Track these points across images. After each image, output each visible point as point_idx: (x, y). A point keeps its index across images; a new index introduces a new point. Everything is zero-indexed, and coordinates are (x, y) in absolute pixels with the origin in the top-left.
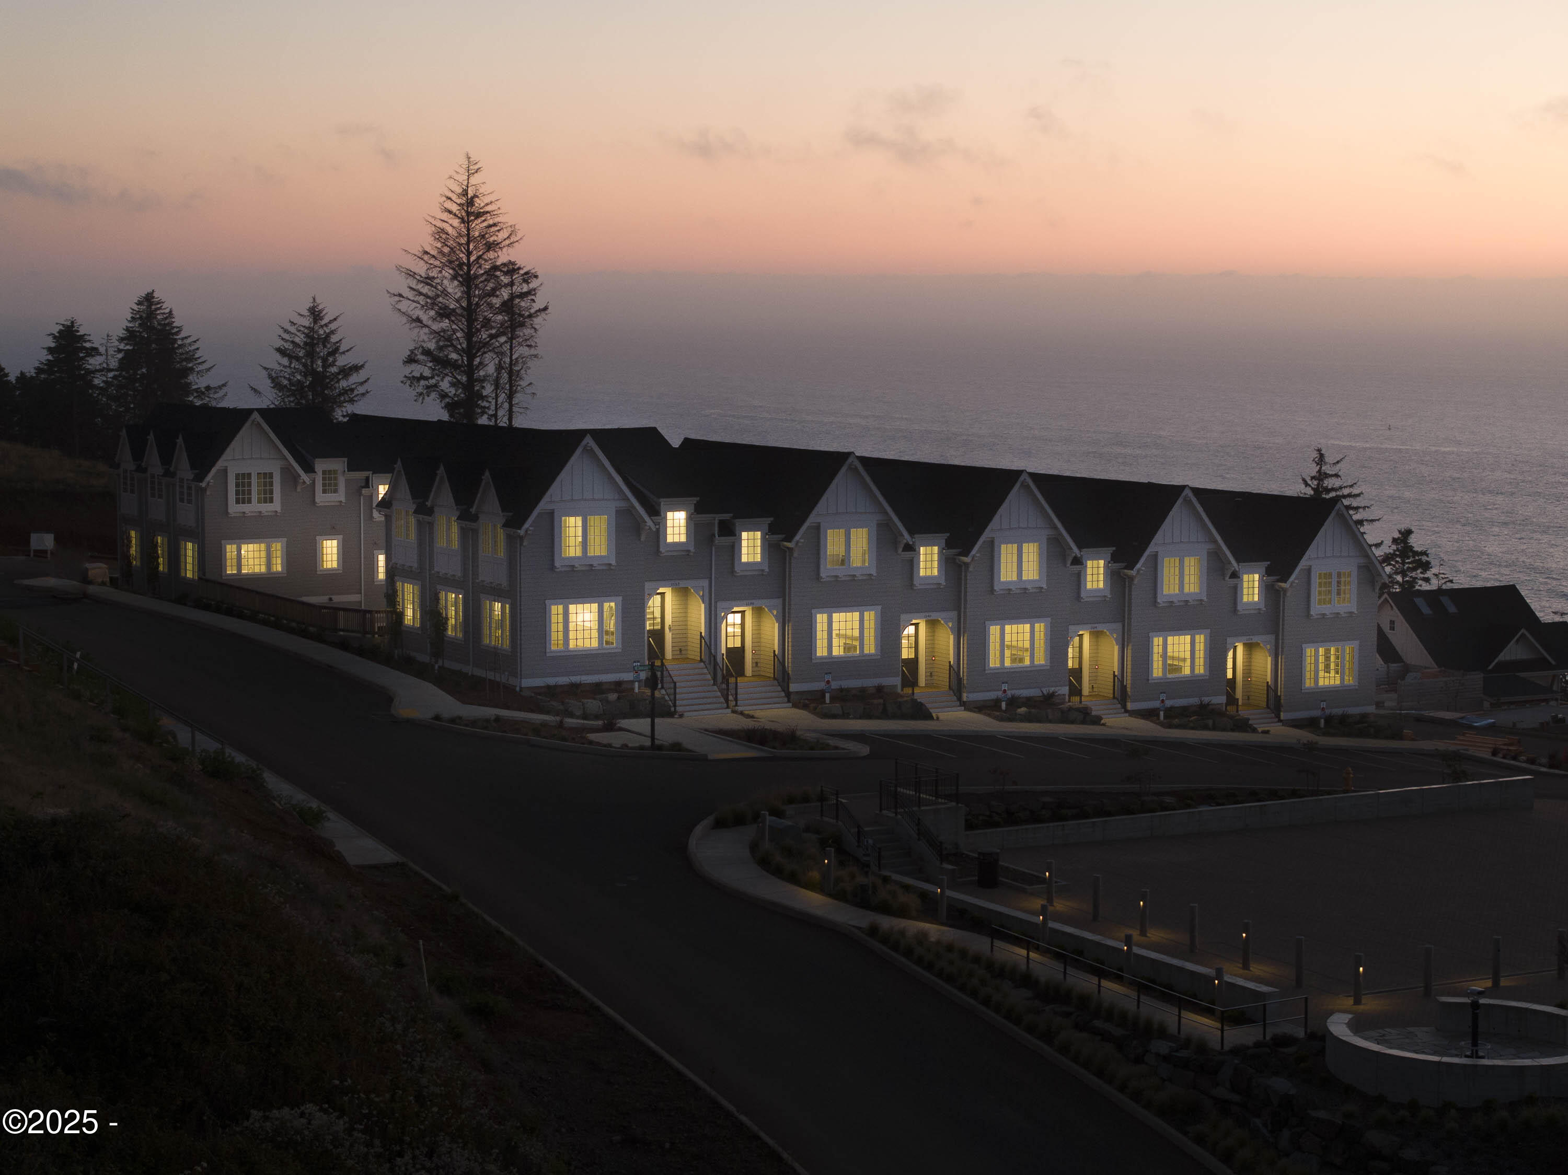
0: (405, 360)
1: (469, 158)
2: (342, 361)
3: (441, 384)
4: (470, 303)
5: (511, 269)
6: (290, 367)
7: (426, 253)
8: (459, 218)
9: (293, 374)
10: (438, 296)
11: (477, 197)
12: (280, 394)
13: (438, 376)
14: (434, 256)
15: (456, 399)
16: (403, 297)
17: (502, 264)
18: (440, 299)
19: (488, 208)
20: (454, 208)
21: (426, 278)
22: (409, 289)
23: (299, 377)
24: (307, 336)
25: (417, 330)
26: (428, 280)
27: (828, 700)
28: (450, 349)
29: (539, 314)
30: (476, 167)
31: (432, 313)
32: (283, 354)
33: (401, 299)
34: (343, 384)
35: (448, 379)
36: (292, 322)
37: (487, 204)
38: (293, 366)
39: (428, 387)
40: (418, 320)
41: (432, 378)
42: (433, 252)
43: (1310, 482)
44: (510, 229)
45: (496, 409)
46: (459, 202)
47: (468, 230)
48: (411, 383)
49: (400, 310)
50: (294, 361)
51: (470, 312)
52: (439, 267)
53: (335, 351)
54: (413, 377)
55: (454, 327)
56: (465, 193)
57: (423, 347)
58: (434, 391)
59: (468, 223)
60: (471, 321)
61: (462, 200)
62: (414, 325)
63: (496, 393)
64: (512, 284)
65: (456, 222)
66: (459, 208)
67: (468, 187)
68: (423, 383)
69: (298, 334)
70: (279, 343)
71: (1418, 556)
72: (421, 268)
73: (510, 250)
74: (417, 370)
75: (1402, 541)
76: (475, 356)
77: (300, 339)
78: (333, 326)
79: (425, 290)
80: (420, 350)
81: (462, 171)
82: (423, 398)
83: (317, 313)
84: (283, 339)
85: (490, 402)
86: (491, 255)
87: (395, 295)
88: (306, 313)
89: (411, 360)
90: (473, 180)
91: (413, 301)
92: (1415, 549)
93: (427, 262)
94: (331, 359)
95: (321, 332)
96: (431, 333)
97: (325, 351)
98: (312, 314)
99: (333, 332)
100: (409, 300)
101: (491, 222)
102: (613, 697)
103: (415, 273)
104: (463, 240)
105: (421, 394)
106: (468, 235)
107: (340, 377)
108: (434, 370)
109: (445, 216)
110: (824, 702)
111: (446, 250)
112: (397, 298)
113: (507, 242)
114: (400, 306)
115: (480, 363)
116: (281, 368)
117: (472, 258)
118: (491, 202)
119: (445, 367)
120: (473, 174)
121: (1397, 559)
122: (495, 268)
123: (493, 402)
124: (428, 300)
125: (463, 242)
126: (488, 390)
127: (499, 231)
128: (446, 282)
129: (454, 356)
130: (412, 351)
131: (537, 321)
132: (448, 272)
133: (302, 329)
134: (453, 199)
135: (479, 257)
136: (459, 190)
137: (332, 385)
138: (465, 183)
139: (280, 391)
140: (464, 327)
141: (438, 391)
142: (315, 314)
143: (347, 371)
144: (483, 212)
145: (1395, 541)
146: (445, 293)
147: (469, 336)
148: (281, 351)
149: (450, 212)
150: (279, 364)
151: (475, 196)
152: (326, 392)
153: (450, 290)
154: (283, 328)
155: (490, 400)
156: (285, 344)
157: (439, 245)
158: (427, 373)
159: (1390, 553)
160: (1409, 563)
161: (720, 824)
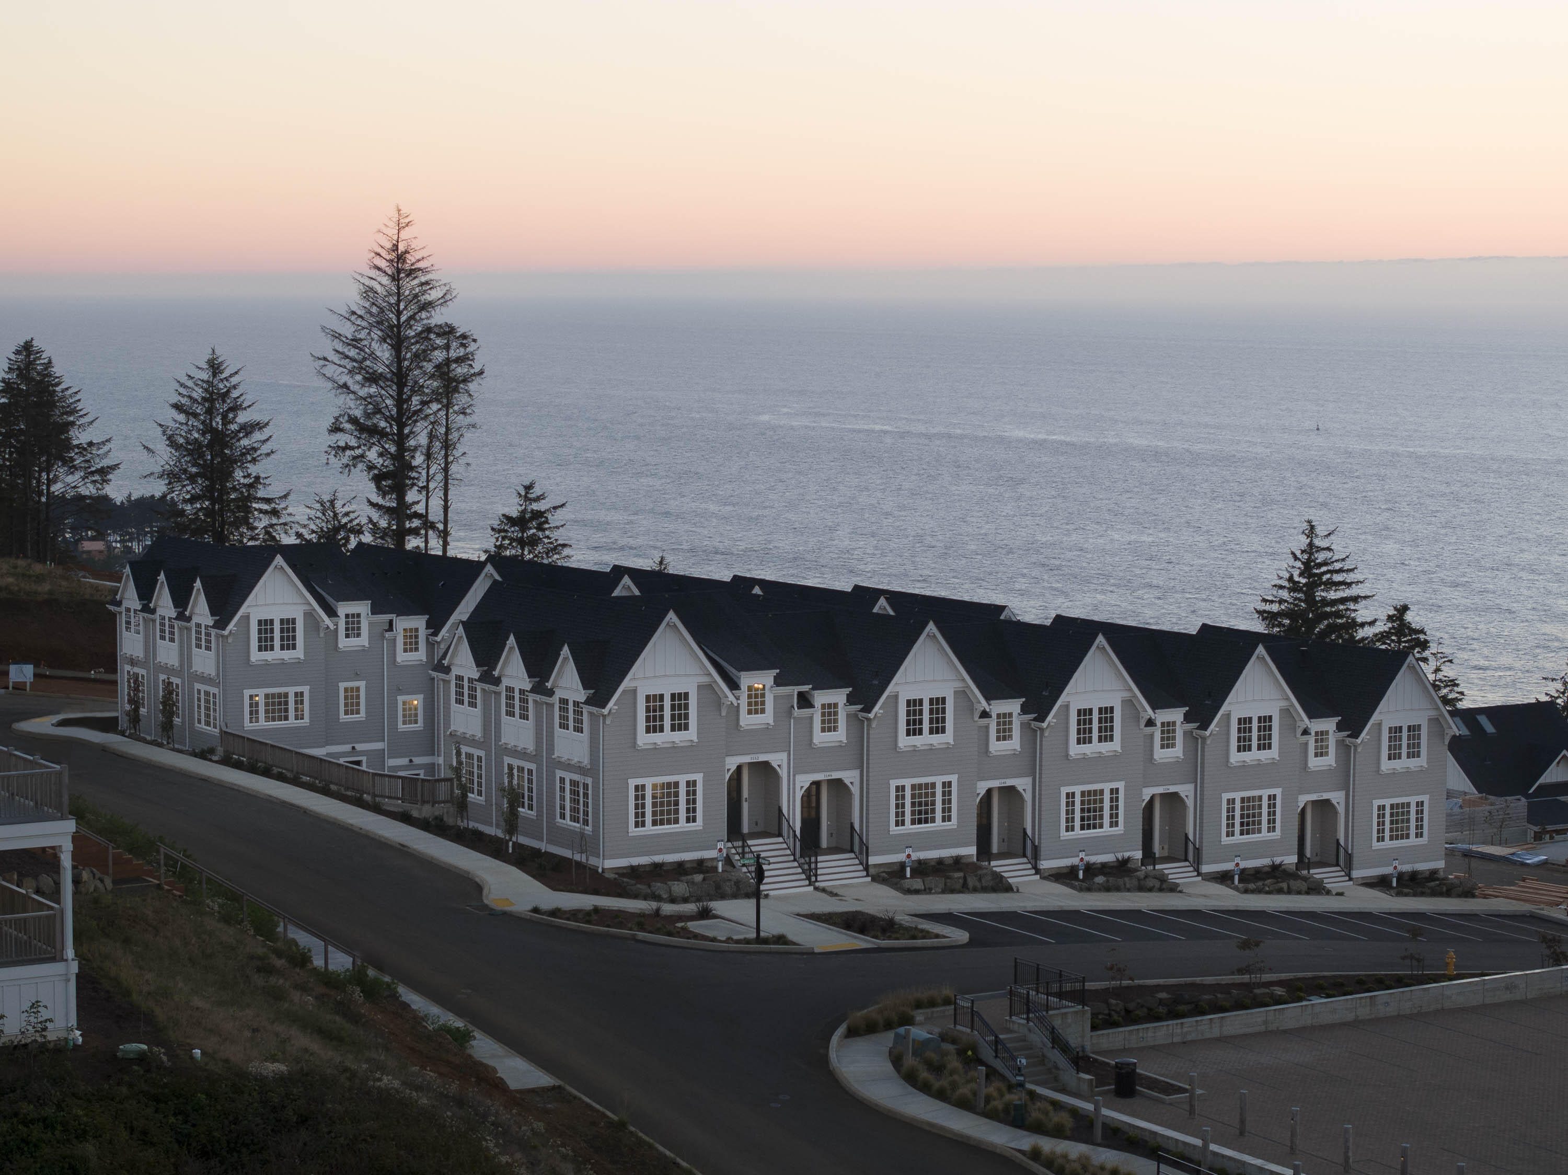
0: (330, 428)
1: (399, 210)
2: (243, 418)
3: (367, 453)
4: (400, 367)
5: (448, 331)
6: (186, 424)
7: (354, 313)
8: (389, 275)
9: (189, 432)
10: (365, 359)
11: (409, 253)
12: (177, 454)
13: (365, 445)
14: (360, 317)
15: (385, 470)
16: (328, 361)
17: (436, 325)
18: (368, 363)
19: (420, 265)
20: (383, 264)
21: (352, 340)
22: (334, 352)
23: (196, 435)
24: (206, 390)
25: (343, 397)
26: (355, 342)
27: (908, 875)
28: (378, 416)
29: (474, 378)
30: (407, 220)
31: (359, 378)
32: (180, 410)
33: (327, 363)
34: (245, 442)
35: (375, 449)
36: (189, 376)
37: (419, 261)
38: (190, 423)
39: (355, 458)
40: (345, 386)
41: (359, 447)
42: (359, 312)
43: (1299, 556)
44: (445, 289)
45: (428, 481)
46: (388, 259)
47: (399, 288)
48: (336, 453)
49: (324, 375)
50: (191, 417)
51: (400, 377)
52: (367, 328)
53: (235, 408)
54: (338, 447)
55: (383, 392)
56: (395, 247)
57: (348, 415)
58: (361, 461)
59: (398, 280)
60: (401, 385)
61: (393, 256)
62: (340, 391)
63: (428, 463)
64: (447, 347)
65: (385, 280)
66: (388, 264)
67: (398, 242)
68: (348, 453)
69: (196, 388)
70: (175, 399)
71: (1415, 635)
72: (348, 330)
73: (443, 309)
74: (342, 439)
75: (1397, 618)
76: (405, 425)
77: (198, 394)
78: (234, 380)
79: (353, 353)
80: (346, 417)
81: (391, 224)
82: (350, 471)
83: (216, 366)
84: (180, 394)
85: (420, 473)
86: (424, 315)
87: (319, 359)
88: (205, 366)
89: (336, 429)
90: (404, 234)
91: (340, 366)
92: (1413, 626)
93: (354, 323)
94: (231, 416)
95: (221, 386)
96: (357, 399)
97: (226, 407)
98: (211, 366)
99: (235, 387)
100: (335, 364)
101: (423, 279)
102: (698, 878)
103: (340, 335)
104: (393, 300)
105: (347, 465)
106: (399, 294)
107: (241, 435)
108: (359, 438)
109: (374, 273)
110: (904, 877)
111: (374, 310)
112: (322, 362)
113: (442, 301)
114: (325, 371)
115: (411, 432)
116: (177, 425)
117: (403, 319)
118: (423, 258)
119: (371, 436)
120: (404, 227)
121: (1393, 638)
122: (429, 330)
123: (424, 473)
124: (355, 364)
125: (393, 301)
126: (419, 460)
127: (430, 289)
128: (375, 345)
129: (383, 424)
130: (337, 419)
131: (472, 386)
132: (377, 333)
133: (200, 383)
134: (382, 254)
135: (412, 317)
136: (389, 245)
137: (232, 444)
138: (395, 238)
139: (176, 450)
140: (394, 394)
141: (364, 462)
142: (215, 367)
143: (249, 428)
144: (415, 269)
145: (1390, 618)
146: (373, 356)
147: (400, 402)
148: (178, 407)
149: (379, 269)
150: (175, 421)
151: (407, 252)
152: (226, 451)
153: (379, 354)
154: (179, 382)
155: (420, 470)
156: (181, 399)
157: (367, 305)
158: (353, 442)
159: (1385, 632)
160: (1405, 642)
161: (852, 1033)
